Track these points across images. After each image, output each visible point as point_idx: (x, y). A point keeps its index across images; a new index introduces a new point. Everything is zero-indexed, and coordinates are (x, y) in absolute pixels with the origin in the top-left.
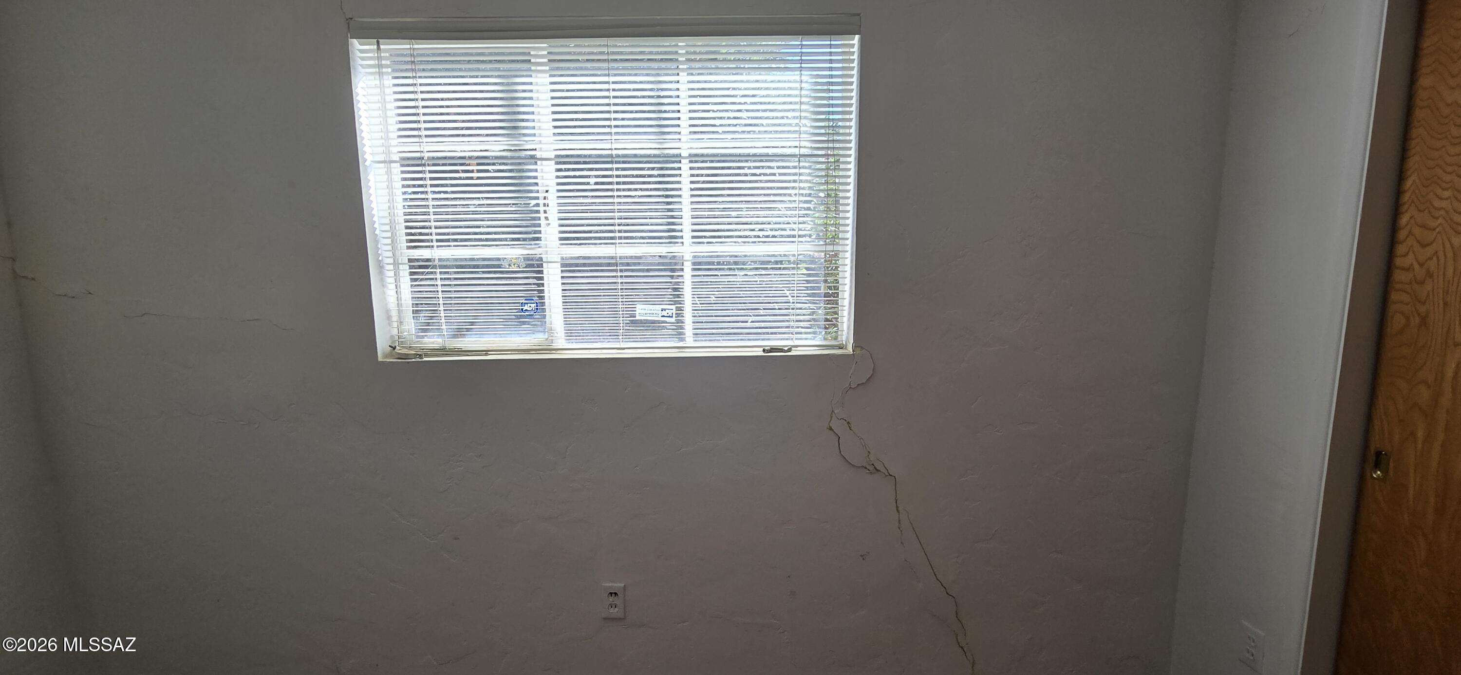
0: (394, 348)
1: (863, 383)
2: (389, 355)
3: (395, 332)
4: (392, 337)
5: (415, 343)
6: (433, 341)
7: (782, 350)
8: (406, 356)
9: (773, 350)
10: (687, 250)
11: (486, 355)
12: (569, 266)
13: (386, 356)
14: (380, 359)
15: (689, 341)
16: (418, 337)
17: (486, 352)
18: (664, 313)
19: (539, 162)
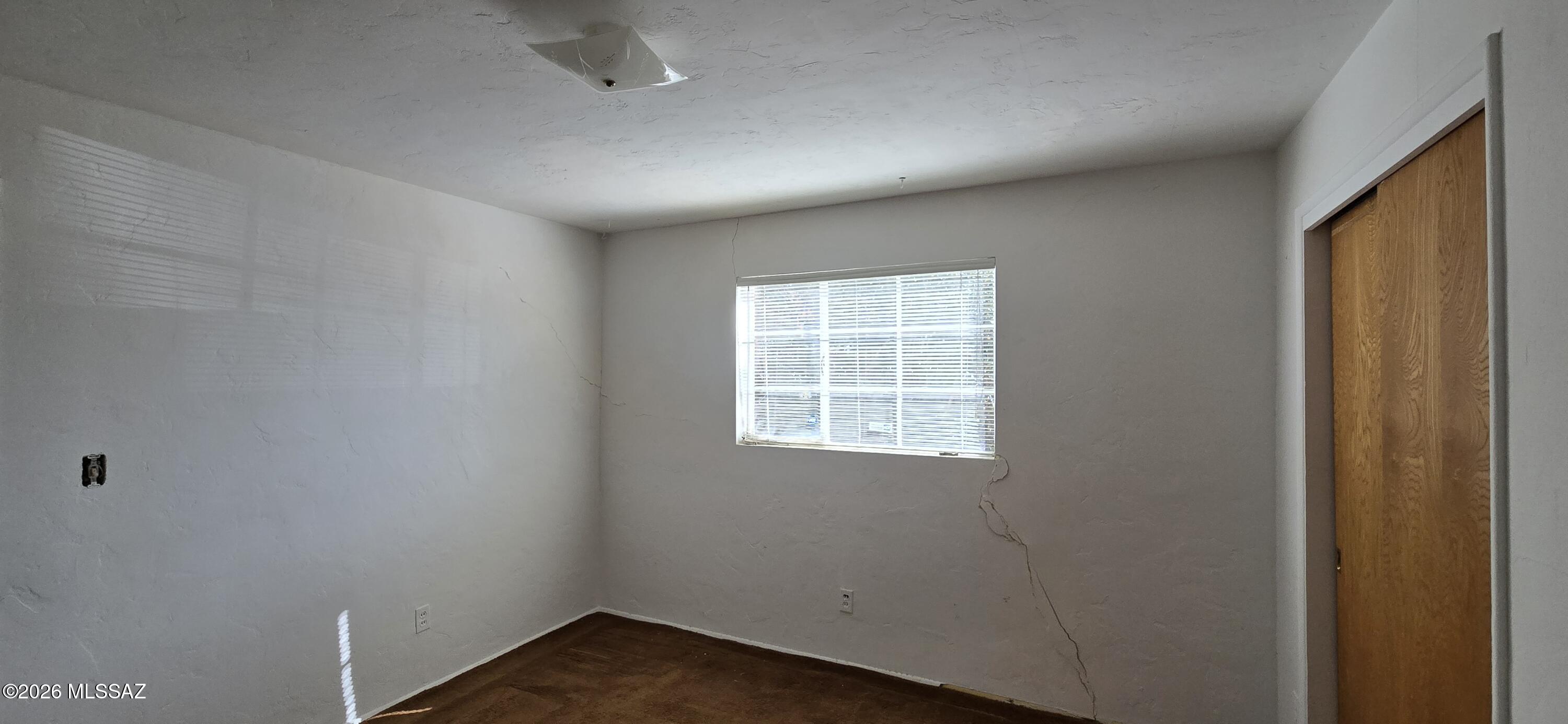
0: (744, 438)
1: (1001, 479)
2: (742, 442)
3: (745, 430)
4: (744, 433)
5: (754, 437)
6: (763, 437)
7: (951, 455)
8: (748, 443)
9: (945, 454)
10: (899, 390)
11: (788, 445)
12: (835, 399)
13: (740, 442)
14: (737, 444)
15: (900, 445)
16: (756, 433)
17: (788, 444)
18: (885, 428)
19: (821, 342)
